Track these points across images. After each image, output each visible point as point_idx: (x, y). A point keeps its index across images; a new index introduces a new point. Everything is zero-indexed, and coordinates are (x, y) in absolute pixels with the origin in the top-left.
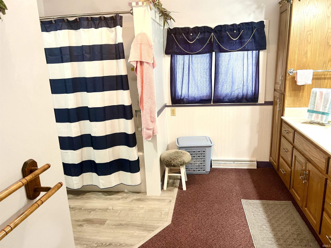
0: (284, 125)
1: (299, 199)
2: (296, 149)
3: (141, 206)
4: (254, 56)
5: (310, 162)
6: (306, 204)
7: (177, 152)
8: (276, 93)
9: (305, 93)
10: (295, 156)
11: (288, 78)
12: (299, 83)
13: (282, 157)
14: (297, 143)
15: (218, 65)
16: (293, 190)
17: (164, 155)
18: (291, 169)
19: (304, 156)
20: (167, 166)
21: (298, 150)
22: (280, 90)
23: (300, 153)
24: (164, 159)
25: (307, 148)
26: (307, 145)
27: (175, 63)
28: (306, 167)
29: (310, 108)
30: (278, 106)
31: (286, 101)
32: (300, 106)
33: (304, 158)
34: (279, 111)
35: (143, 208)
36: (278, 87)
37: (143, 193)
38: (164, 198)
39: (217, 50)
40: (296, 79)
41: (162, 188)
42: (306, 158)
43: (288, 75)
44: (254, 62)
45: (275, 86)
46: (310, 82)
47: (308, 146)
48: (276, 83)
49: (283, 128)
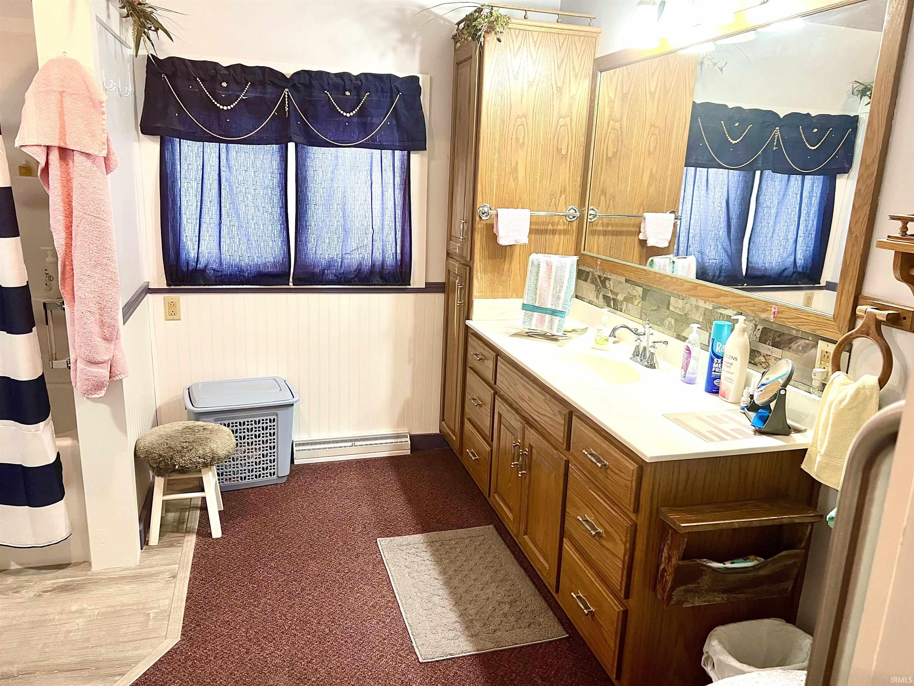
0: (472, 340)
1: (510, 516)
2: (502, 397)
3: (74, 608)
4: (398, 163)
5: (532, 426)
6: (526, 528)
7: (191, 429)
8: (451, 261)
9: (515, 265)
10: (500, 415)
11: (479, 226)
12: (503, 241)
13: (469, 420)
14: (502, 384)
15: (305, 179)
16: (497, 497)
17: (149, 439)
18: (491, 446)
19: (519, 414)
20: (159, 473)
21: (505, 400)
22: (462, 257)
23: (510, 405)
24: (148, 453)
25: (526, 394)
26: (524, 386)
27: (173, 164)
28: (523, 439)
29: (527, 299)
30: (457, 294)
31: (476, 284)
32: (504, 297)
33: (518, 418)
34: (460, 306)
35: (80, 612)
36: (456, 247)
37: (77, 564)
38: (152, 570)
39: (299, 139)
40: (495, 230)
41: (144, 541)
42: (523, 417)
43: (478, 218)
44: (398, 180)
45: (448, 244)
46: (524, 239)
47: (527, 388)
48: (450, 238)
49: (470, 348)
